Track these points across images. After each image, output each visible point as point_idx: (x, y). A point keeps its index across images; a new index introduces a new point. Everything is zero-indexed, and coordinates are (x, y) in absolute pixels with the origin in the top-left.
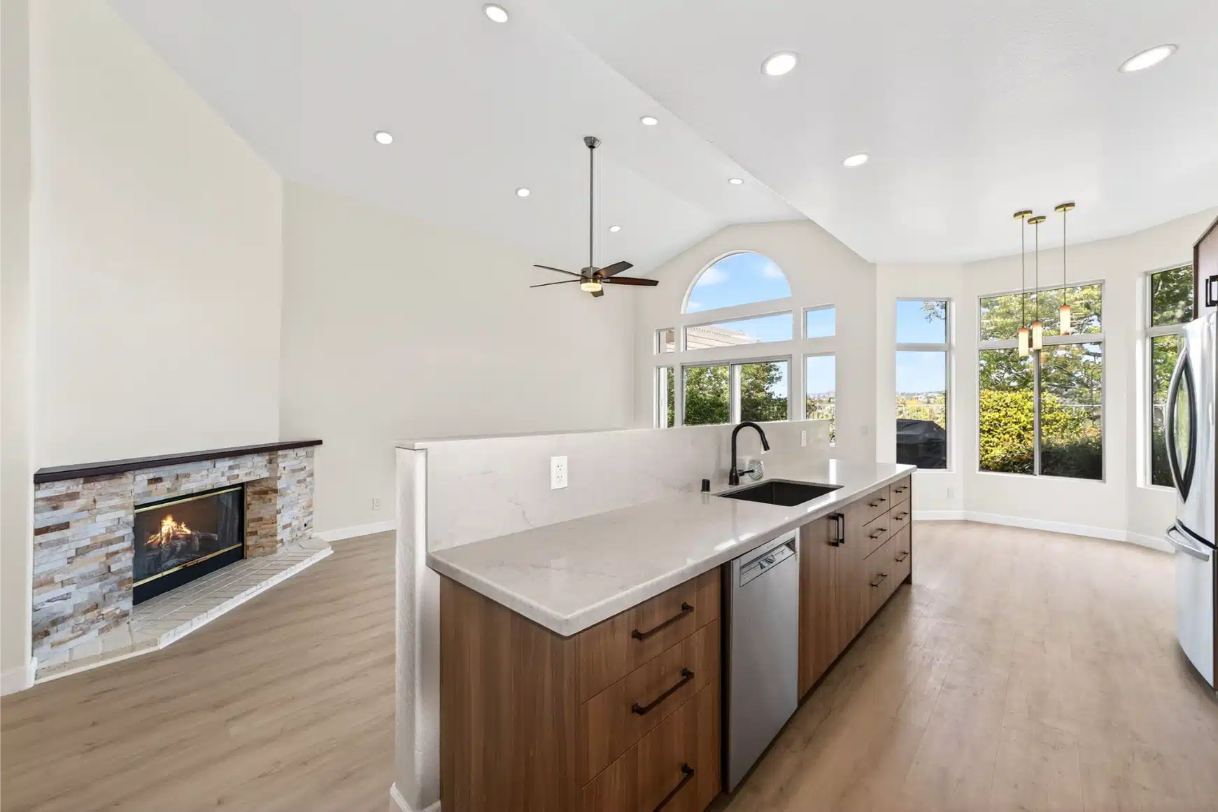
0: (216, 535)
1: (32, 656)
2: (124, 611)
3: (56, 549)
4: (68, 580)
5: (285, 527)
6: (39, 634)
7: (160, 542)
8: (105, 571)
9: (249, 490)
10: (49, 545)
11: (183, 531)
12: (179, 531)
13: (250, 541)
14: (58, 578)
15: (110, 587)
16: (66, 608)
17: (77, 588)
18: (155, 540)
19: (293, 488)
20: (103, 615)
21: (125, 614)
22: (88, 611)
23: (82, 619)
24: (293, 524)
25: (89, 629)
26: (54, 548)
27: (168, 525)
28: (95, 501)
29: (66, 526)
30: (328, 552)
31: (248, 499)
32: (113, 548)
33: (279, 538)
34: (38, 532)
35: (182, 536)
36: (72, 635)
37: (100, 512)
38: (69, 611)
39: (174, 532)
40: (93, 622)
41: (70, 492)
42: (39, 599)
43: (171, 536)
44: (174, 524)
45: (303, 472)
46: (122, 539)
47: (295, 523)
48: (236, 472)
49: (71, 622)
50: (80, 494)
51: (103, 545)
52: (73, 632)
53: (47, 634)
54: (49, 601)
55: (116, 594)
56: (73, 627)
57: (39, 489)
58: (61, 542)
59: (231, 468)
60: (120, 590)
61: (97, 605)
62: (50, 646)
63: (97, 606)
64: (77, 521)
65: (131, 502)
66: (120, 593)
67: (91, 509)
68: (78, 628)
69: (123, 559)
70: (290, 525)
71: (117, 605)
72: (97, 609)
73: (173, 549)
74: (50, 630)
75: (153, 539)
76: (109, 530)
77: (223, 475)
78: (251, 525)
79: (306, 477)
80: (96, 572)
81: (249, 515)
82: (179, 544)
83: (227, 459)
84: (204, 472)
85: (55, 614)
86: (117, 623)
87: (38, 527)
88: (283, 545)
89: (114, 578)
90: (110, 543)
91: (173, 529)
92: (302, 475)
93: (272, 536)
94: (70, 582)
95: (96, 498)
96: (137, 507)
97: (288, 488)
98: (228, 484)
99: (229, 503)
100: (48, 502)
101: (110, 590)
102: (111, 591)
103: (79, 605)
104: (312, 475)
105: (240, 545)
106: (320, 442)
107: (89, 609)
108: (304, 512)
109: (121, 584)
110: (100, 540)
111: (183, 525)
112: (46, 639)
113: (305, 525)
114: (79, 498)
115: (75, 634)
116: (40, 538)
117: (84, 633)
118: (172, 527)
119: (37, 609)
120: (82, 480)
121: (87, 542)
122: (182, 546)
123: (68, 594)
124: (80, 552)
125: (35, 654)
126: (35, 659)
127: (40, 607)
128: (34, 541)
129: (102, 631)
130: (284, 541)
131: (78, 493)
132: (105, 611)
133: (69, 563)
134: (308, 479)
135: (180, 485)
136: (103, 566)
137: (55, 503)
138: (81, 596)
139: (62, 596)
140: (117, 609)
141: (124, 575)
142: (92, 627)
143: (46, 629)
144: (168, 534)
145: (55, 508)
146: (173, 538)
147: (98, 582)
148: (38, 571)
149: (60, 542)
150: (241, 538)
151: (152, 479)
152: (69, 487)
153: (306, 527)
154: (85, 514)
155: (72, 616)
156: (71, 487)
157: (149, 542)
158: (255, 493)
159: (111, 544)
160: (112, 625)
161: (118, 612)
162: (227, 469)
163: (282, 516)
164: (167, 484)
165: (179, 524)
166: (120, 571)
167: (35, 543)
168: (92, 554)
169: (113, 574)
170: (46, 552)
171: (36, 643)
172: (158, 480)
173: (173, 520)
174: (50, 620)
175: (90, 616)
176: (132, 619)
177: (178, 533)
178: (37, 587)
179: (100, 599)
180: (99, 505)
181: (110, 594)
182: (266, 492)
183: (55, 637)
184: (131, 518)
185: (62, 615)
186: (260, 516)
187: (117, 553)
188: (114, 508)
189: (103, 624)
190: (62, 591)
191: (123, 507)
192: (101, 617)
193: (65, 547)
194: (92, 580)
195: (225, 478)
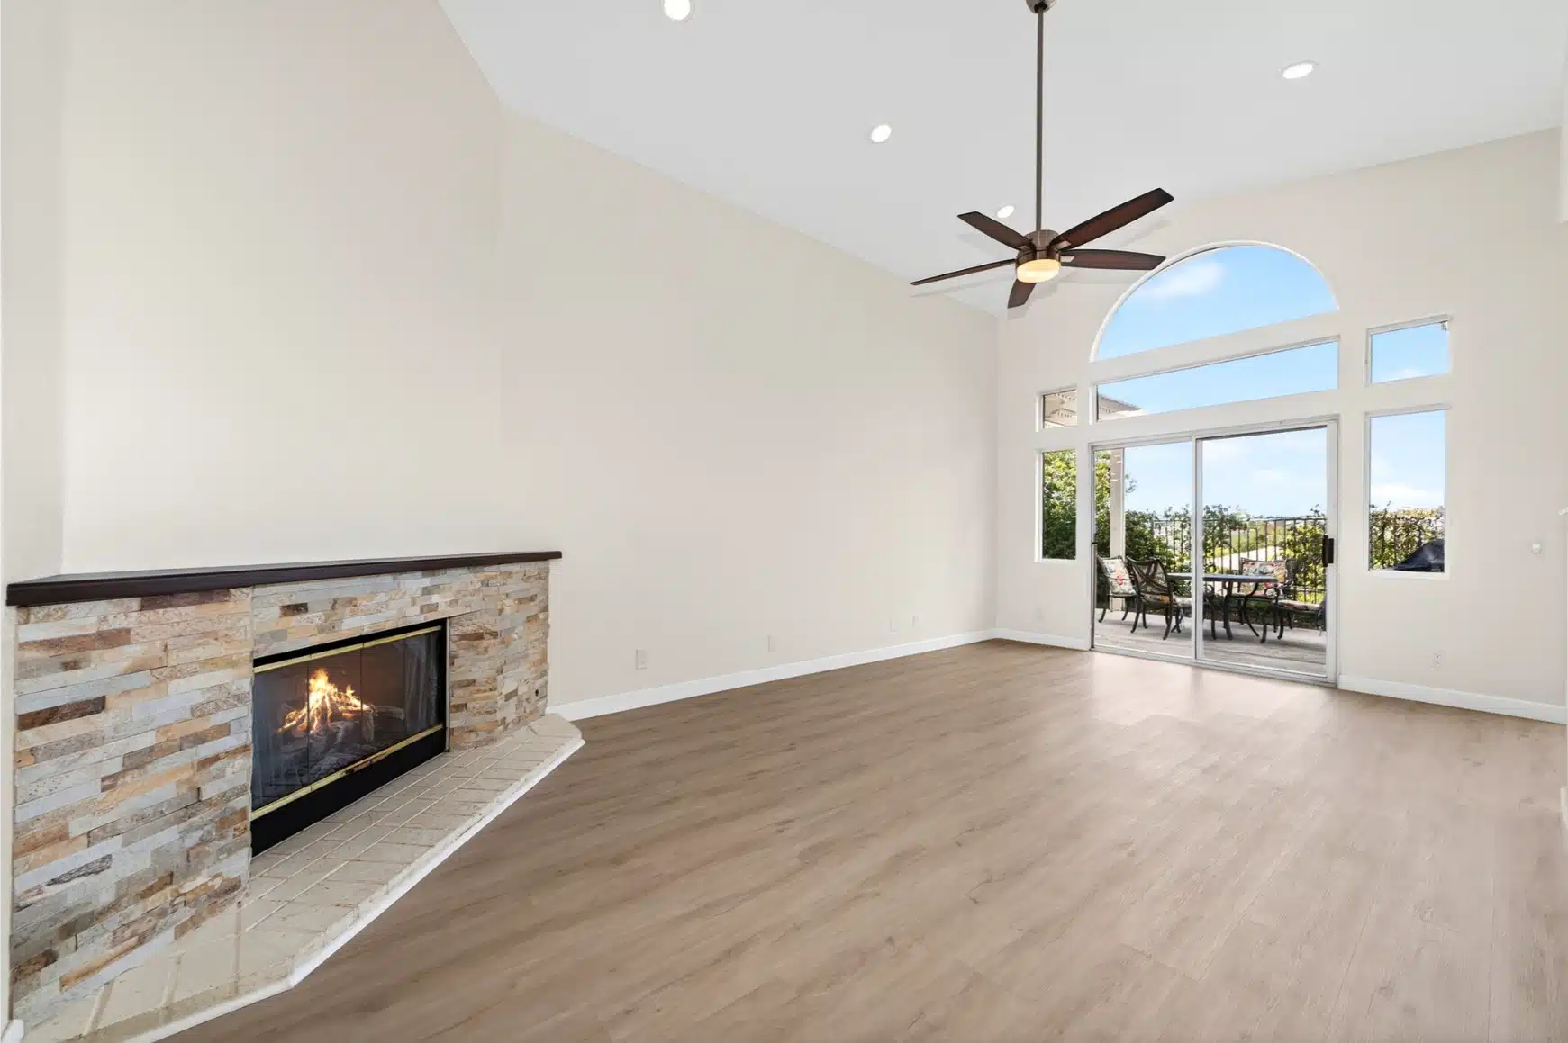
0: (401, 710)
1: (11, 1017)
2: (231, 881)
3: (75, 761)
4: (103, 828)
5: (508, 697)
6: (29, 962)
7: (309, 727)
8: (191, 799)
9: (452, 632)
10: (51, 751)
11: (351, 705)
12: (342, 703)
13: (455, 721)
14: (77, 828)
15: (200, 833)
16: (102, 890)
17: (126, 844)
18: (298, 723)
19: (520, 629)
20: (184, 894)
21: (232, 887)
22: (150, 891)
23: (137, 911)
24: (520, 693)
25: (153, 931)
26: (67, 758)
27: (321, 690)
28: (166, 648)
29: (99, 705)
30: (577, 743)
31: (451, 647)
32: (206, 750)
33: (499, 716)
34: (27, 722)
35: (349, 715)
36: (112, 952)
37: (177, 673)
38: (106, 897)
39: (333, 705)
40: (162, 913)
41: (105, 627)
42: (28, 880)
43: (329, 713)
44: (332, 689)
45: (532, 604)
46: (224, 730)
47: (523, 690)
48: (435, 598)
49: (113, 921)
50: (132, 633)
51: (185, 745)
52: (114, 943)
53: (50, 958)
54: (55, 882)
55: (211, 848)
56: (115, 933)
57: (27, 622)
58: (85, 743)
59: (427, 591)
60: (222, 837)
61: (172, 875)
62: (57, 984)
63: (170, 878)
64: (126, 693)
65: (245, 653)
66: (222, 843)
67: (157, 670)
68: (128, 933)
69: (229, 770)
70: (514, 693)
71: (214, 870)
72: (171, 883)
73: (332, 736)
74: (56, 948)
75: (293, 719)
76: (198, 712)
77: (414, 603)
78: (458, 692)
79: (537, 612)
80: (170, 803)
81: (452, 676)
82: (342, 727)
83: (419, 574)
84: (382, 597)
85: (67, 911)
86: (213, 909)
87: (25, 710)
88: (506, 728)
89: (206, 815)
90: (200, 739)
91: (331, 699)
92: (533, 608)
93: (488, 712)
94: (109, 831)
95: (170, 642)
96: (258, 662)
97: (512, 630)
98: (422, 619)
99: (422, 652)
100: (52, 653)
101: (201, 839)
102: (203, 842)
103: (130, 880)
104: (545, 609)
105: (439, 727)
106: (557, 555)
107: (152, 886)
108: (536, 671)
109: (223, 823)
110: (177, 733)
111: (349, 692)
112: (45, 973)
113: (537, 692)
114: (128, 642)
115: (119, 948)
116: (33, 737)
117: (141, 942)
118: (329, 695)
119: (22, 904)
120: (135, 603)
121: (148, 740)
122: (346, 730)
123: (103, 859)
124: (137, 762)
125: (17, 1010)
126: (18, 1024)
127: (29, 901)
128: (15, 744)
129: (181, 931)
130: (508, 720)
131: (128, 631)
132: (188, 886)
133: (103, 790)
134: (542, 616)
135: (341, 620)
136: (184, 790)
137: (69, 653)
138: (133, 860)
139: (87, 866)
140: (215, 877)
141: (231, 804)
142: (160, 924)
143: (47, 948)
144: (322, 711)
145: (68, 666)
146: (330, 715)
147: (172, 824)
148: (25, 815)
149: (83, 743)
150: (441, 717)
151: (288, 606)
152: (105, 619)
153: (539, 697)
154: (143, 678)
155: (113, 907)
156: (111, 618)
157: (288, 725)
158: (463, 637)
159: (204, 741)
160: (205, 914)
161: (217, 883)
162: (419, 592)
163: (504, 677)
164: (315, 617)
165: (342, 689)
166: (225, 797)
167: (19, 748)
168: (161, 765)
169: (209, 803)
170: (47, 767)
171: (21, 986)
172: (299, 608)
173: (330, 681)
174: (59, 925)
175: (156, 901)
176: (247, 895)
177: (341, 708)
178: (22, 852)
179: (179, 861)
180: (172, 660)
181: (199, 849)
182: (479, 637)
183: (70, 961)
184: (246, 685)
185: (90, 909)
186: (470, 677)
187: (217, 758)
188: (211, 664)
189: (184, 914)
190: (92, 855)
191: (231, 663)
192: (181, 899)
193: (95, 755)
194: (160, 821)
195: (416, 610)
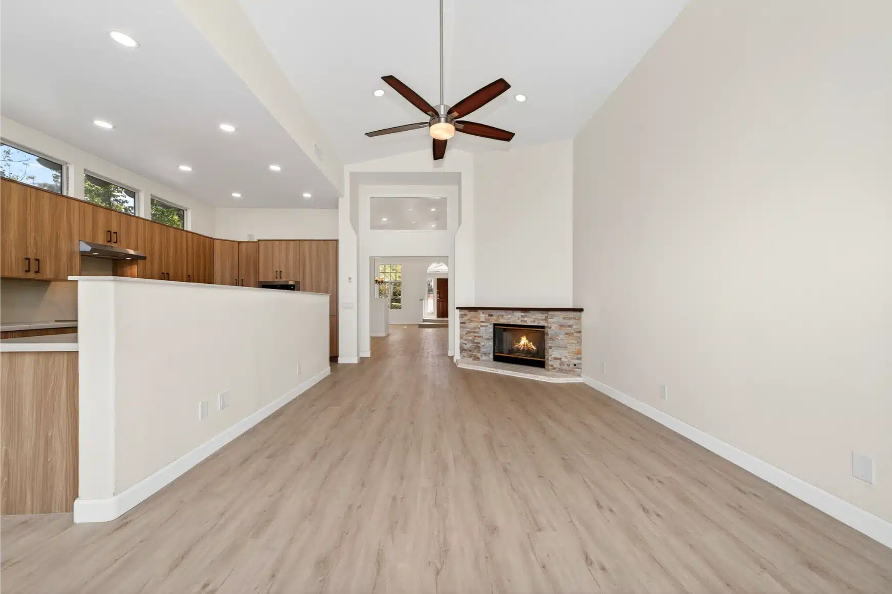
9: (546, 330)
24: (562, 360)
31: (547, 334)
37: (472, 322)
39: (526, 345)
44: (527, 341)
45: (571, 328)
46: (477, 332)
47: (565, 360)
67: (470, 320)
69: (478, 339)
76: (474, 328)
79: (573, 333)
92: (570, 331)
95: (471, 317)
105: (543, 360)
106: (582, 310)
108: (573, 356)
113: (575, 365)
141: (478, 344)
150: (544, 357)
